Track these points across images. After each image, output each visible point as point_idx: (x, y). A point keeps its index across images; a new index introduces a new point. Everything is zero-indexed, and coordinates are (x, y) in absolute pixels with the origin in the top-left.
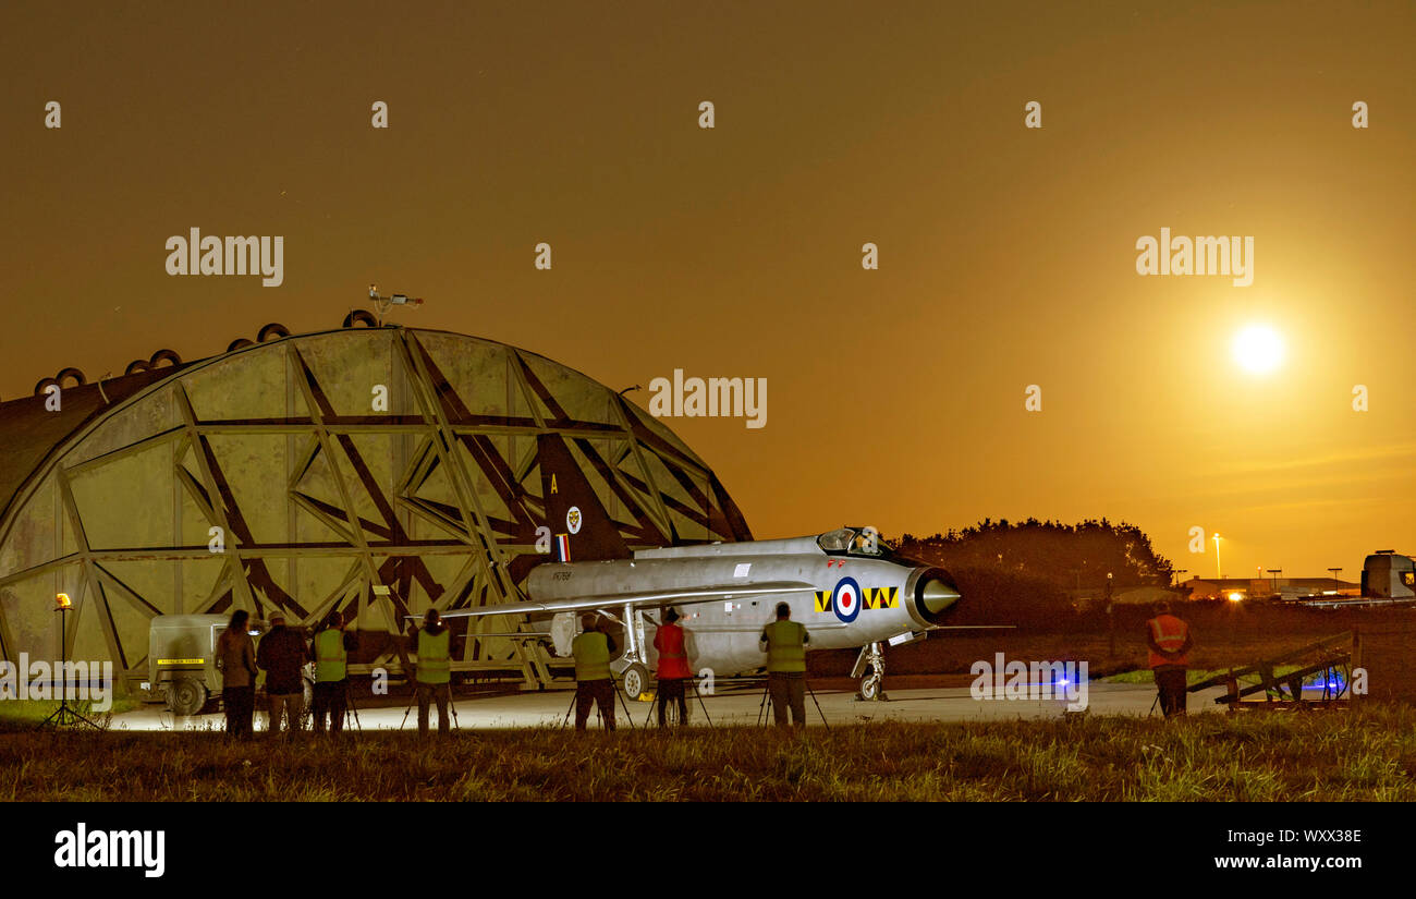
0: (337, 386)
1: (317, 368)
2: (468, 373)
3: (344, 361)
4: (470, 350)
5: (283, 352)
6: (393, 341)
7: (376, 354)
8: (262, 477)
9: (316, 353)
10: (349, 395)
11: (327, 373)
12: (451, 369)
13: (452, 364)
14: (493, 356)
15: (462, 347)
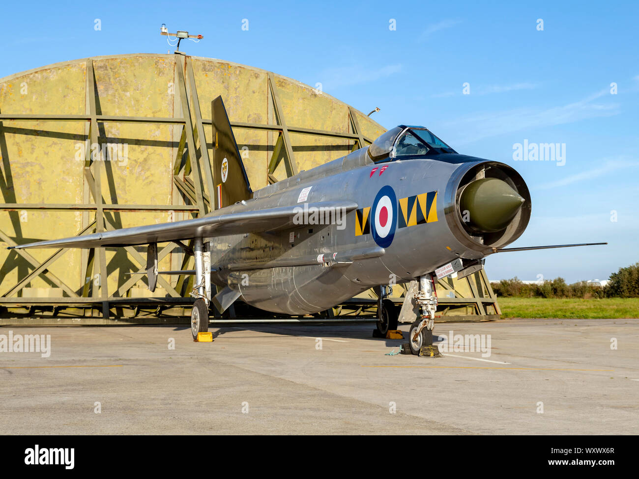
0: (128, 94)
1: (112, 80)
2: (236, 89)
3: (134, 75)
4: (238, 72)
5: (84, 67)
6: (175, 63)
7: (160, 72)
8: (62, 158)
9: (111, 68)
10: (137, 101)
11: (120, 84)
12: (222, 86)
13: (223, 82)
14: (257, 77)
15: (232, 70)
